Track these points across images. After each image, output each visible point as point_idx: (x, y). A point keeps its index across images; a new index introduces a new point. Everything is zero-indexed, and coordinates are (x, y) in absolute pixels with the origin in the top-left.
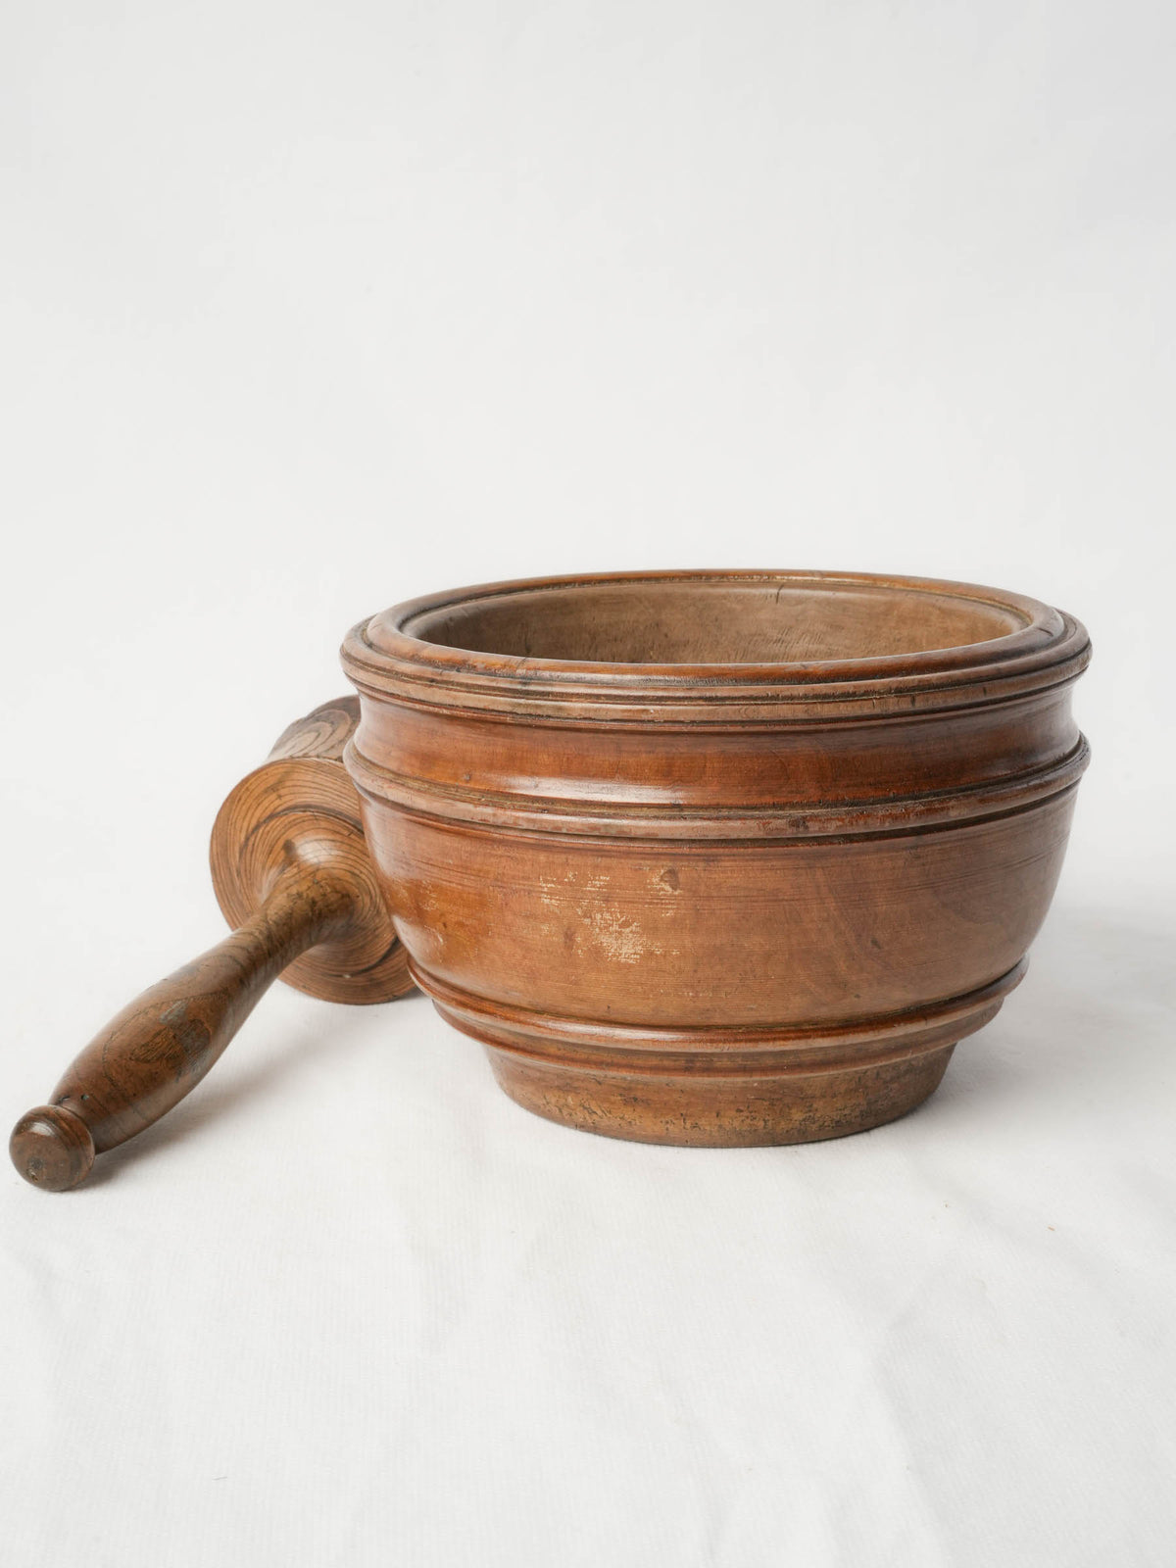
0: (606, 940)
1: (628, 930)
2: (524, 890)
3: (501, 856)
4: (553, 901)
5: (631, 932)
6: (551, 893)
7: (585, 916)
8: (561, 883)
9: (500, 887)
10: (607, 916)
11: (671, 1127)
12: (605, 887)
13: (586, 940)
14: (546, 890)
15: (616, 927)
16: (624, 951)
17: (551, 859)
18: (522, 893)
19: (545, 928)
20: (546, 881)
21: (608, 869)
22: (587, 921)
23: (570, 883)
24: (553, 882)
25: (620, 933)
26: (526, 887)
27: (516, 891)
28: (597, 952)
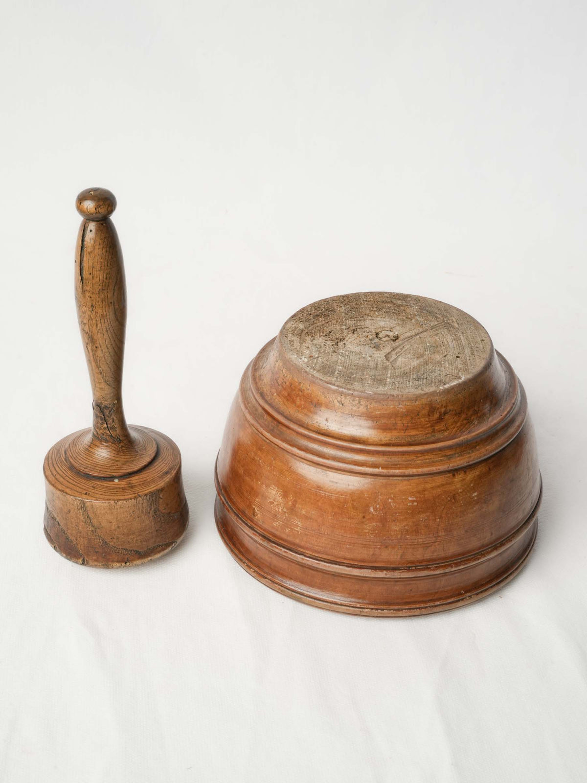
0: (280, 499)
1: (271, 500)
2: (309, 530)
3: (317, 546)
4: (297, 522)
5: (270, 499)
6: (297, 526)
7: (285, 512)
8: (291, 529)
9: (322, 533)
10: (277, 509)
11: (308, 386)
12: (275, 521)
13: (288, 502)
14: (299, 528)
15: (275, 503)
16: (275, 492)
17: (294, 539)
18: (310, 529)
19: (303, 512)
20: (298, 531)
21: (273, 527)
22: (285, 510)
23: (288, 528)
24: (295, 530)
25: (274, 500)
26: (307, 531)
27: (313, 530)
28: (285, 495)
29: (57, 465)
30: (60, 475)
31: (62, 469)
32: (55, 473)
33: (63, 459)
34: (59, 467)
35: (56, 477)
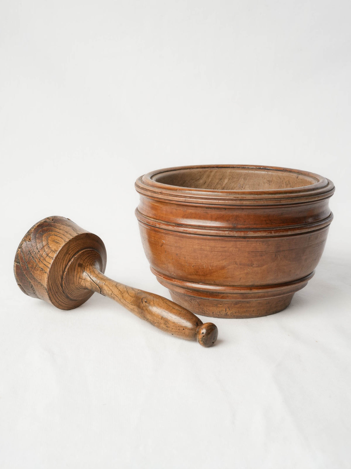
29: (58, 296)
30: (61, 302)
31: (62, 298)
32: (58, 301)
33: (62, 292)
34: (60, 297)
35: (59, 303)
